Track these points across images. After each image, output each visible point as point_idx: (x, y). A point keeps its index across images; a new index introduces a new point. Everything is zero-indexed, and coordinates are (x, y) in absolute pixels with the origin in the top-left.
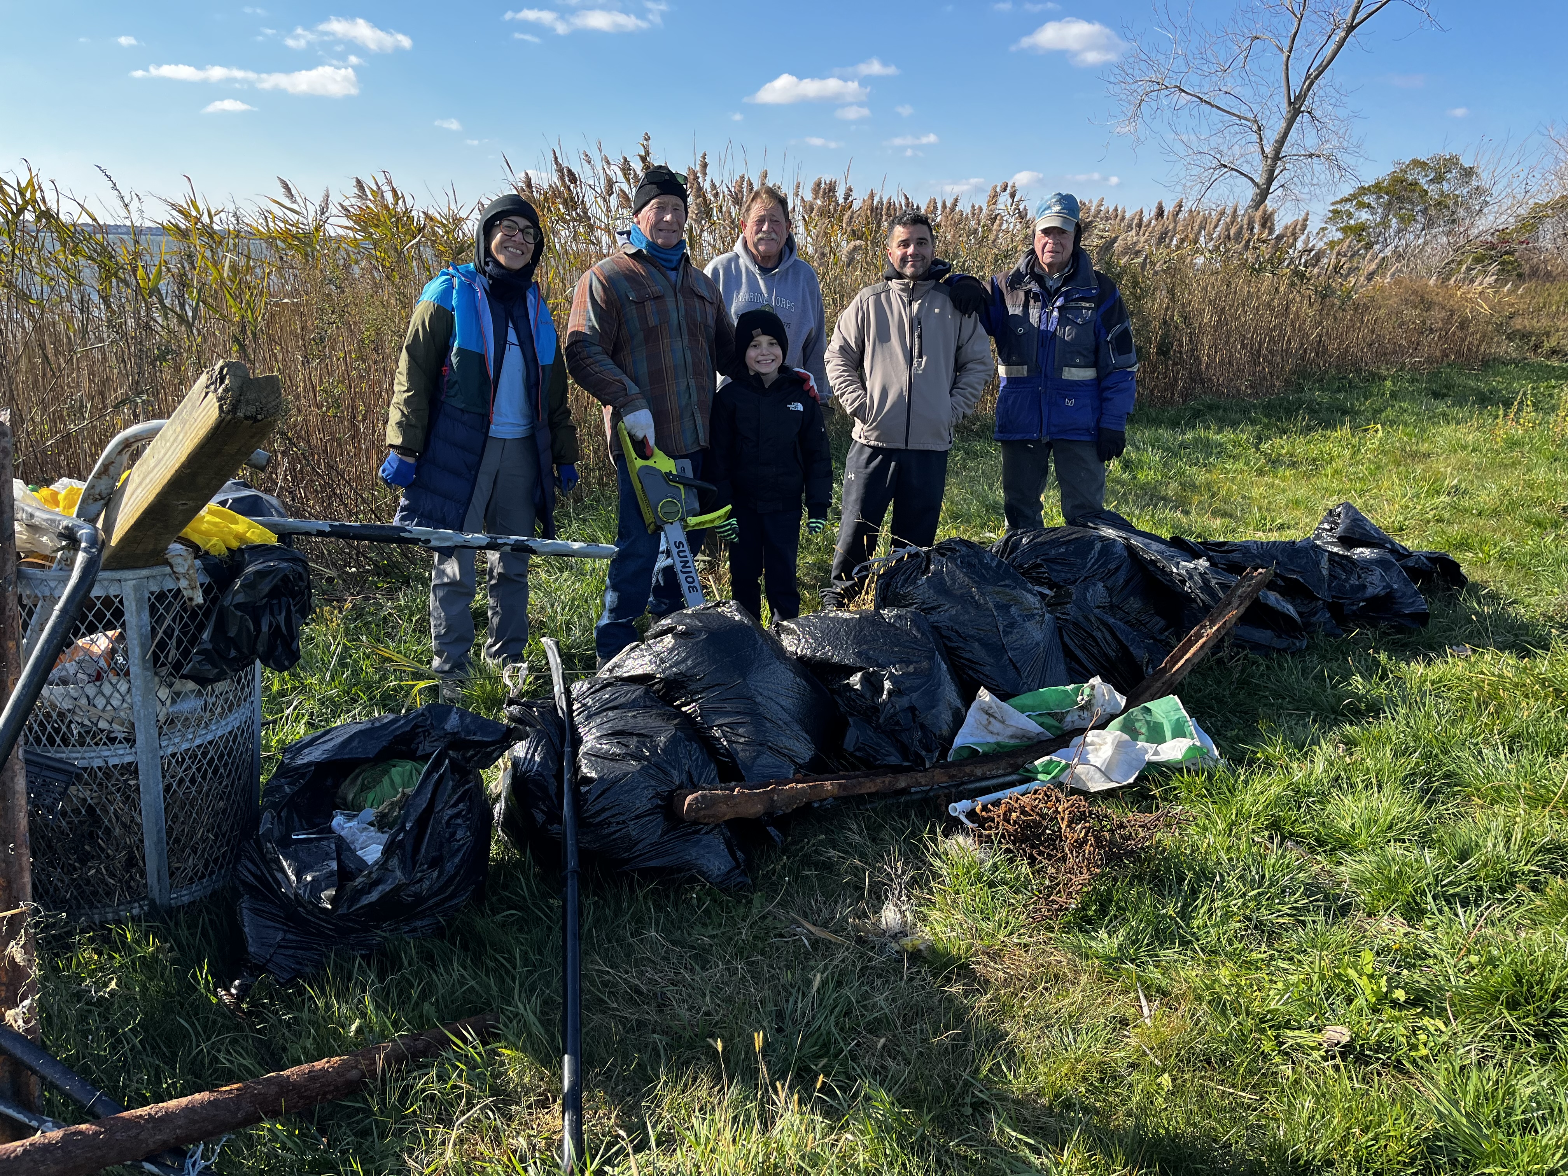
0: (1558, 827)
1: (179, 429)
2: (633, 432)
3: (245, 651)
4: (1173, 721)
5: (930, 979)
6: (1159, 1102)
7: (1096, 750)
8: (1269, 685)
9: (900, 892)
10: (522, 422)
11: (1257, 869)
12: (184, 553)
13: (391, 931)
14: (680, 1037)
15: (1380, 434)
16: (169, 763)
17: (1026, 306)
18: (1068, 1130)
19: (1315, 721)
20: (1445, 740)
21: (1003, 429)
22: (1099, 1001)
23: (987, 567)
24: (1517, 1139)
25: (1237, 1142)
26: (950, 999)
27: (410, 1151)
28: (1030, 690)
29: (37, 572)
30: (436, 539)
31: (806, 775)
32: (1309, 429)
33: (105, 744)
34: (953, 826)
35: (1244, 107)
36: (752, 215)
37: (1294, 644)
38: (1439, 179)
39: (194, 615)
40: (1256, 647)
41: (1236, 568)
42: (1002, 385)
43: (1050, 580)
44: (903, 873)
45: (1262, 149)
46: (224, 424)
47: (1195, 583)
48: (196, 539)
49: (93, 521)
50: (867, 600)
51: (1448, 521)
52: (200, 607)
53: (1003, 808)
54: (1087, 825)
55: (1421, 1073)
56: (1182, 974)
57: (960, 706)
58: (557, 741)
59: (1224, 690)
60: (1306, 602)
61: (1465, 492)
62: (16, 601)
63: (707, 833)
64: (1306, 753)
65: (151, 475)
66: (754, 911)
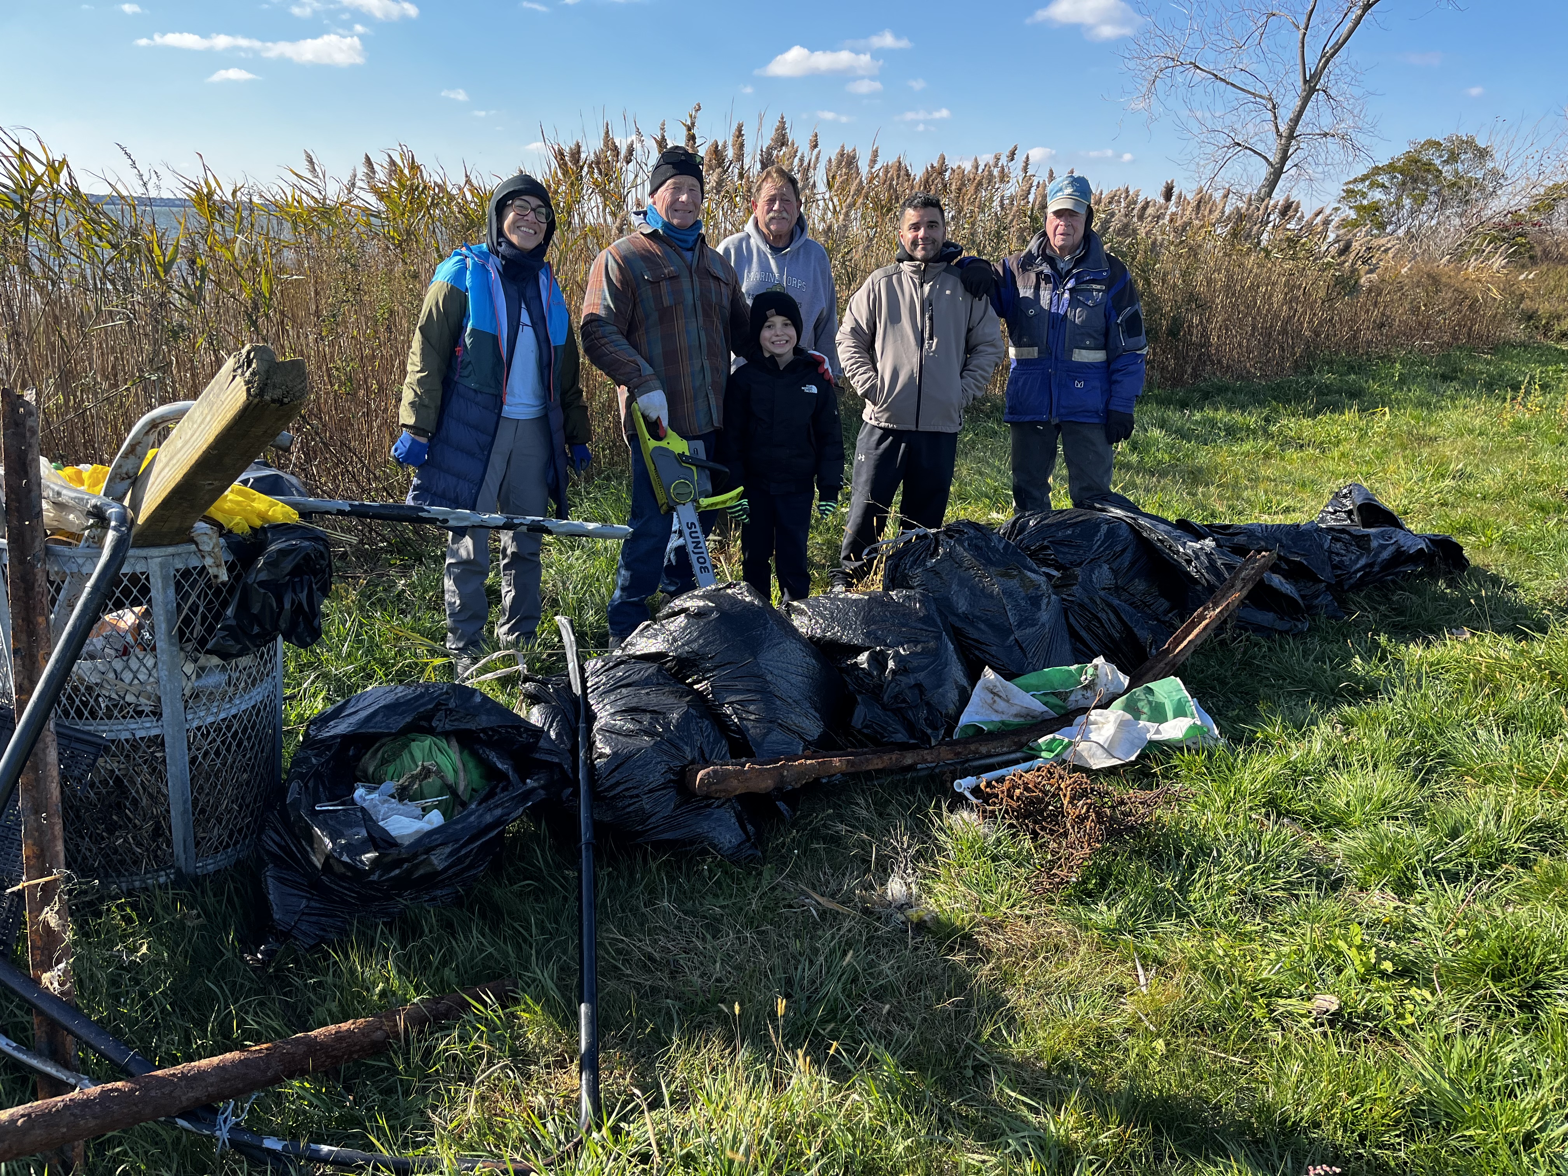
0: (1549, 806)
1: (206, 411)
2: (646, 413)
3: (268, 627)
4: (1174, 702)
5: (933, 947)
6: (1153, 1065)
7: (1099, 728)
8: (1271, 666)
9: (906, 865)
10: (537, 403)
11: (1254, 845)
12: (210, 532)
13: (411, 899)
14: (693, 1002)
15: (1387, 417)
16: (195, 737)
17: (1037, 288)
18: (1065, 1091)
19: (1313, 702)
20: (1441, 721)
21: (1013, 410)
22: (1098, 970)
23: (995, 550)
24: (1497, 1104)
25: (1227, 1104)
26: (953, 967)
27: (434, 1108)
28: (1035, 670)
29: (65, 549)
30: (453, 519)
31: (815, 752)
32: (1317, 411)
33: (132, 717)
34: (957, 802)
35: (1259, 84)
36: (763, 195)
37: (1296, 626)
38: (1453, 158)
39: (218, 592)
40: (1259, 629)
41: (1241, 551)
42: (1012, 366)
43: (1057, 561)
44: (909, 847)
45: (1277, 127)
46: (251, 407)
47: (1201, 563)
48: (220, 517)
49: (120, 499)
50: (876, 582)
51: (1453, 504)
52: (224, 584)
53: (1007, 784)
54: (1089, 801)
55: (1407, 1041)
56: (1178, 944)
57: (966, 684)
58: (571, 717)
59: (1226, 671)
60: (1308, 585)
61: (1470, 476)
62: (44, 578)
63: (718, 807)
64: (1305, 733)
65: (179, 456)
66: (764, 882)
